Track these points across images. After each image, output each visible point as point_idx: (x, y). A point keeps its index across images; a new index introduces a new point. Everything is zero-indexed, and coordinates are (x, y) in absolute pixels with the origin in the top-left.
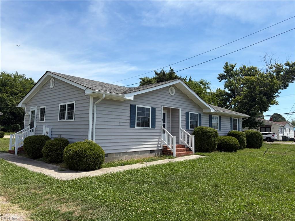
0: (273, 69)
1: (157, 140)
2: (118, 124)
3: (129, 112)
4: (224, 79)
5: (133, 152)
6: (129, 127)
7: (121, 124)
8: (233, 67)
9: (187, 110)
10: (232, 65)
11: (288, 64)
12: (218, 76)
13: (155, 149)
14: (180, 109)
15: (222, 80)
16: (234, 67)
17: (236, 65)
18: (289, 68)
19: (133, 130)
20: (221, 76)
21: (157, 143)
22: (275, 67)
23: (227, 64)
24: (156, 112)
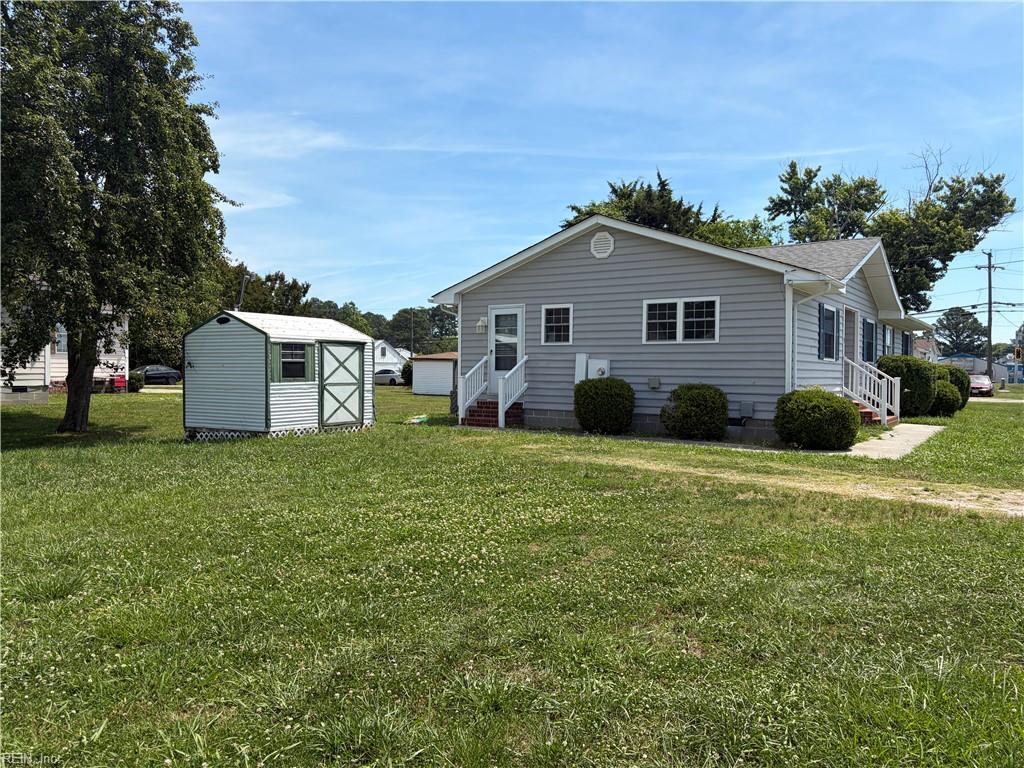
0: (941, 193)
4: (784, 213)
8: (811, 175)
10: (811, 171)
11: (981, 181)
12: (768, 204)
14: (859, 311)
15: (778, 215)
16: (816, 175)
17: (819, 170)
18: (985, 191)
20: (776, 204)
22: (948, 186)
23: (793, 166)
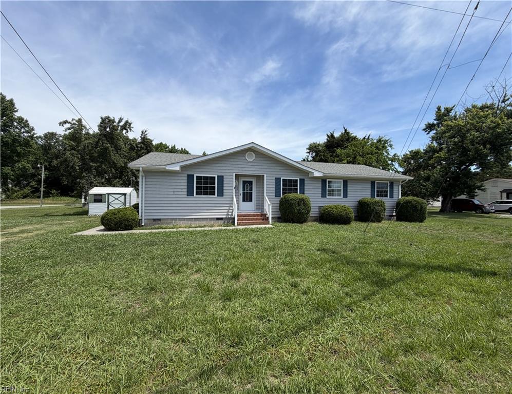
1: (228, 208)
2: (172, 193)
3: (186, 181)
4: (434, 130)
5: (192, 219)
6: (186, 196)
7: (176, 193)
8: (448, 110)
9: (278, 176)
12: (424, 127)
13: (225, 217)
14: (265, 176)
15: (430, 131)
16: (452, 110)
19: (191, 198)
20: (428, 127)
21: (227, 211)
23: (439, 108)
24: (224, 180)
